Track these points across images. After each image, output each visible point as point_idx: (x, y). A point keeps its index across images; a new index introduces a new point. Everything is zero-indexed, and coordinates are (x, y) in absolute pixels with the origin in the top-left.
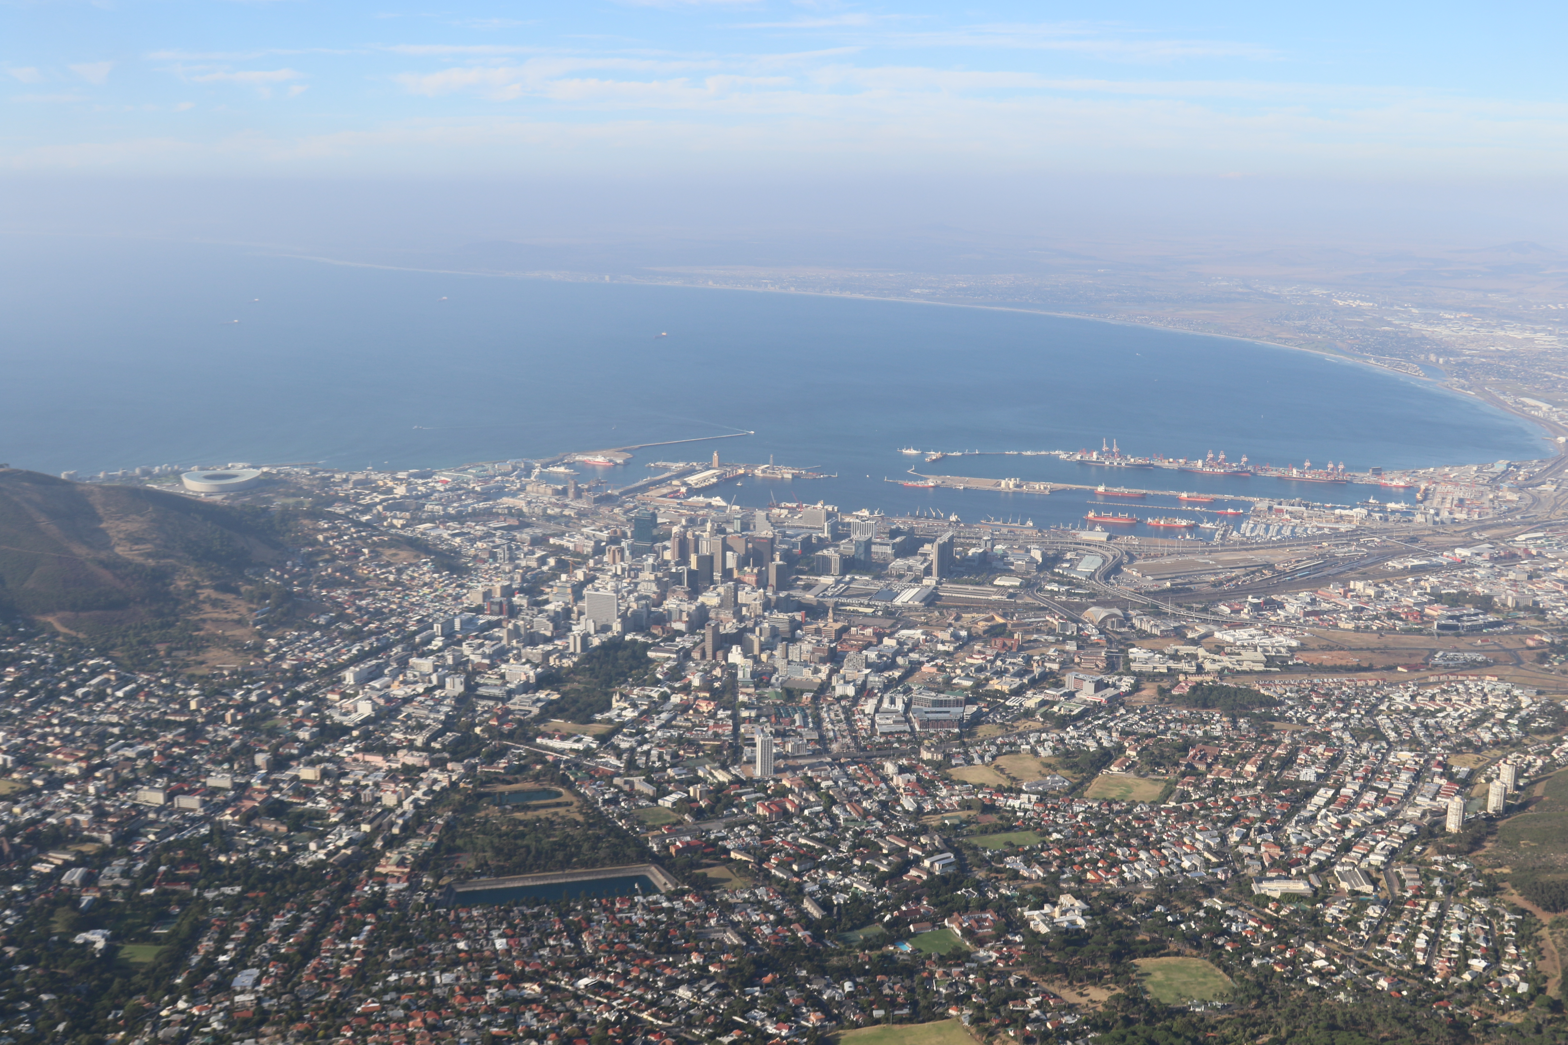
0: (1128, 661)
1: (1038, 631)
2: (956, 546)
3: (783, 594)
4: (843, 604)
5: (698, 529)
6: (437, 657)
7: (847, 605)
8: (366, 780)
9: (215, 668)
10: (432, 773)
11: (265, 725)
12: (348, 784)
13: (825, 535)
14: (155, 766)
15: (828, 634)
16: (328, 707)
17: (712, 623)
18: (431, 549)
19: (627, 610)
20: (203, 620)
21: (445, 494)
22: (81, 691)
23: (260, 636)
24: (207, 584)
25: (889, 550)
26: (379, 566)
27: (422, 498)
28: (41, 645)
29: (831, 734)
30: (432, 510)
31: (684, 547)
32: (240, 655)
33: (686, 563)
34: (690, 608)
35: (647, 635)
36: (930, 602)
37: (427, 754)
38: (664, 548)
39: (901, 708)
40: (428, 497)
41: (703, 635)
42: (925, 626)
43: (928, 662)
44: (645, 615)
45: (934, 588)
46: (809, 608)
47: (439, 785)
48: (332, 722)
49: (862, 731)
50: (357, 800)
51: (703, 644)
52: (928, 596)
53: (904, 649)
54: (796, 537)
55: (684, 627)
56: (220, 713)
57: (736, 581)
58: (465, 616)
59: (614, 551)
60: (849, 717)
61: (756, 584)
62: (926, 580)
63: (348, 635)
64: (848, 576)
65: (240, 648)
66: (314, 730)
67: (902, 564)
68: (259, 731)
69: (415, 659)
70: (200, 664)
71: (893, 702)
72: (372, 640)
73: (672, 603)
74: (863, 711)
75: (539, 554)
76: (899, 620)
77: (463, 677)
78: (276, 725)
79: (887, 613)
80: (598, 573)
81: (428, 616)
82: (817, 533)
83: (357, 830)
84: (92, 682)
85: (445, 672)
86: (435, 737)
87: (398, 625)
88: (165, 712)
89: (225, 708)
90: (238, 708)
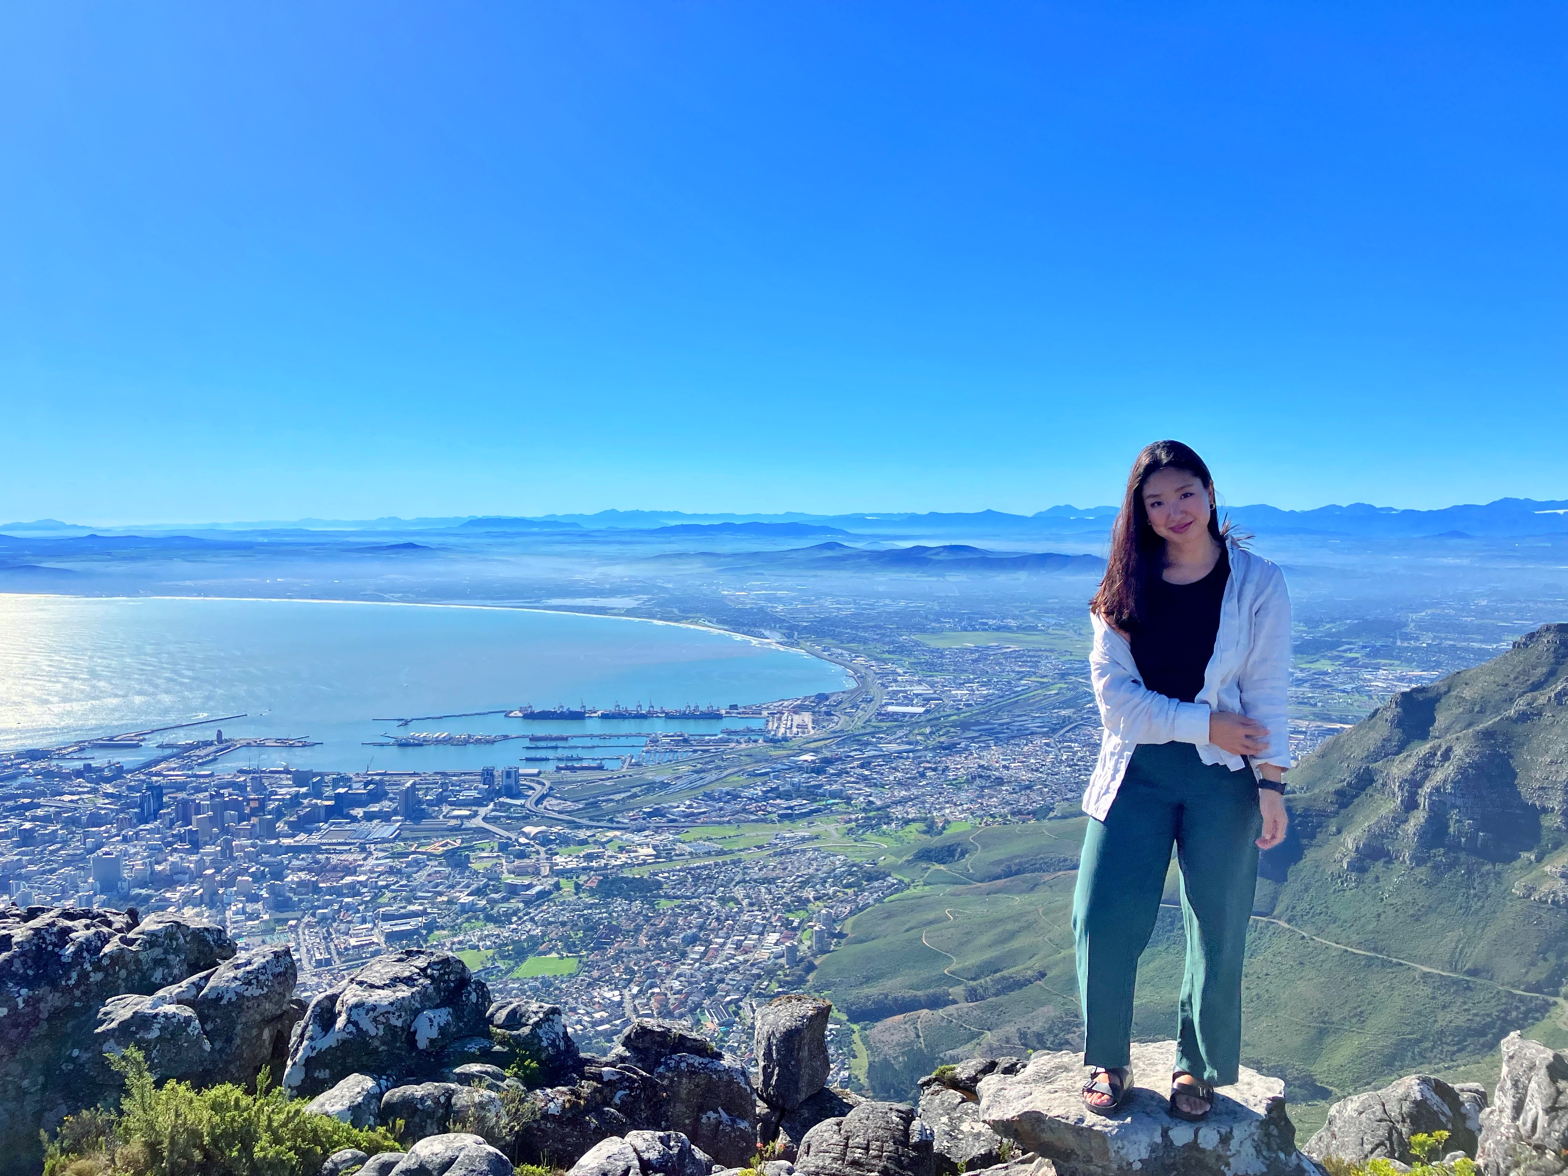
0: (552, 866)
1: (483, 850)
2: (418, 790)
3: (273, 842)
4: (324, 844)
5: (201, 796)
7: (328, 845)
13: (311, 791)
15: (311, 870)
17: (210, 872)
19: (132, 869)
25: (364, 798)
29: (311, 952)
31: (186, 811)
33: (187, 824)
34: (190, 862)
35: (150, 888)
36: (397, 836)
38: (169, 813)
39: (370, 925)
41: (202, 882)
42: (393, 856)
43: (394, 884)
44: (149, 872)
45: (400, 825)
46: (295, 851)
49: (338, 947)
51: (201, 890)
52: (395, 831)
53: (375, 876)
54: (286, 794)
55: (185, 878)
57: (232, 835)
59: (123, 820)
60: (327, 937)
61: (250, 835)
62: (394, 819)
64: (329, 822)
67: (374, 808)
71: (364, 920)
73: (174, 859)
74: (339, 930)
75: (50, 829)
76: (370, 853)
79: (362, 849)
80: (106, 840)
82: (304, 790)
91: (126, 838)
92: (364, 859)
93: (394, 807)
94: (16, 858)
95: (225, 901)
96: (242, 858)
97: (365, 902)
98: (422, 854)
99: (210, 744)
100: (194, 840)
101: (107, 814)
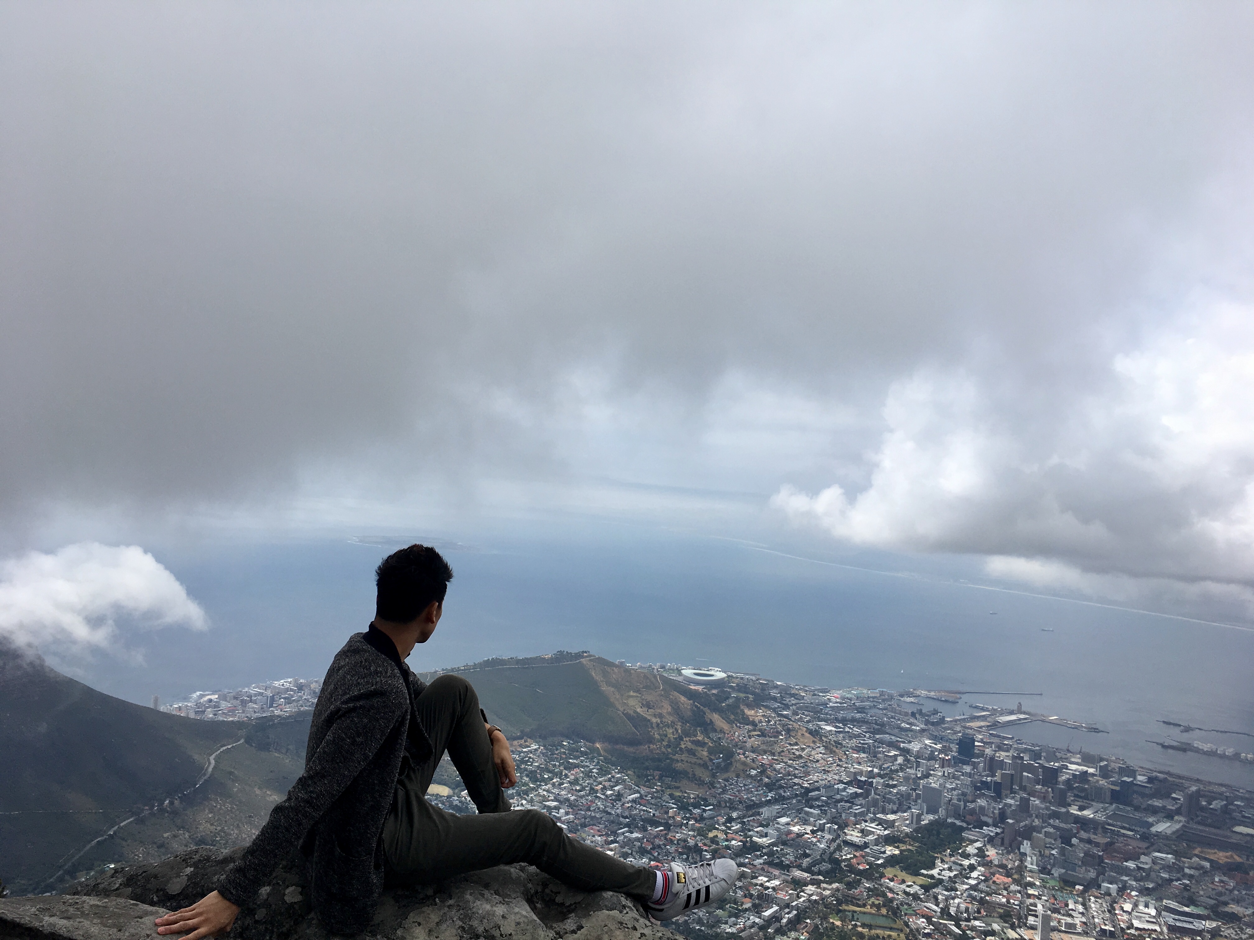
2: (1204, 796)
3: (1063, 810)
4: (1109, 825)
5: (1003, 754)
6: (821, 810)
7: (1113, 825)
8: (767, 884)
9: (686, 792)
10: (810, 889)
11: (711, 835)
12: (756, 885)
13: (1098, 773)
14: (644, 848)
15: (1097, 845)
16: (750, 831)
17: (1010, 821)
18: (823, 738)
19: (950, 801)
20: (682, 760)
21: (836, 705)
22: (609, 792)
23: (714, 776)
24: (687, 739)
25: (1147, 791)
26: (790, 744)
27: (822, 705)
28: (592, 760)
29: (1096, 920)
30: (827, 714)
31: (993, 765)
32: (701, 786)
33: (993, 775)
34: (994, 808)
35: (963, 821)
36: (1180, 835)
37: (809, 875)
38: (979, 763)
39: (1153, 912)
40: (825, 705)
41: (1003, 828)
42: (1175, 853)
43: (1177, 880)
44: (962, 807)
45: (1183, 826)
46: (1083, 823)
47: (814, 898)
48: (751, 841)
49: (1121, 923)
50: (760, 896)
51: (1003, 835)
52: (1178, 831)
53: (1157, 867)
54: (1075, 771)
55: (990, 821)
56: (685, 822)
57: (1029, 794)
58: (841, 786)
59: (943, 759)
60: (1111, 911)
61: (1044, 799)
62: (1176, 818)
63: (767, 785)
64: (1114, 806)
65: (701, 783)
66: (740, 843)
67: (1158, 803)
68: (706, 838)
69: (807, 809)
70: (677, 788)
71: (1147, 906)
72: (781, 791)
73: (982, 802)
74: (1122, 909)
75: (893, 753)
76: (1152, 844)
77: (836, 827)
78: (717, 836)
79: (1145, 837)
80: (932, 772)
81: (817, 782)
82: (1091, 770)
83: (760, 918)
84: (616, 788)
85: (825, 821)
86: (814, 864)
87: (798, 784)
88: (654, 815)
89: (688, 819)
90: (696, 821)
91: (946, 774)
92: (1147, 848)
93: (1176, 806)
94: (870, 769)
95: (1022, 850)
96: (1037, 817)
97: (1148, 889)
98: (1206, 859)
99: (1012, 713)
100: (998, 791)
101: (933, 752)
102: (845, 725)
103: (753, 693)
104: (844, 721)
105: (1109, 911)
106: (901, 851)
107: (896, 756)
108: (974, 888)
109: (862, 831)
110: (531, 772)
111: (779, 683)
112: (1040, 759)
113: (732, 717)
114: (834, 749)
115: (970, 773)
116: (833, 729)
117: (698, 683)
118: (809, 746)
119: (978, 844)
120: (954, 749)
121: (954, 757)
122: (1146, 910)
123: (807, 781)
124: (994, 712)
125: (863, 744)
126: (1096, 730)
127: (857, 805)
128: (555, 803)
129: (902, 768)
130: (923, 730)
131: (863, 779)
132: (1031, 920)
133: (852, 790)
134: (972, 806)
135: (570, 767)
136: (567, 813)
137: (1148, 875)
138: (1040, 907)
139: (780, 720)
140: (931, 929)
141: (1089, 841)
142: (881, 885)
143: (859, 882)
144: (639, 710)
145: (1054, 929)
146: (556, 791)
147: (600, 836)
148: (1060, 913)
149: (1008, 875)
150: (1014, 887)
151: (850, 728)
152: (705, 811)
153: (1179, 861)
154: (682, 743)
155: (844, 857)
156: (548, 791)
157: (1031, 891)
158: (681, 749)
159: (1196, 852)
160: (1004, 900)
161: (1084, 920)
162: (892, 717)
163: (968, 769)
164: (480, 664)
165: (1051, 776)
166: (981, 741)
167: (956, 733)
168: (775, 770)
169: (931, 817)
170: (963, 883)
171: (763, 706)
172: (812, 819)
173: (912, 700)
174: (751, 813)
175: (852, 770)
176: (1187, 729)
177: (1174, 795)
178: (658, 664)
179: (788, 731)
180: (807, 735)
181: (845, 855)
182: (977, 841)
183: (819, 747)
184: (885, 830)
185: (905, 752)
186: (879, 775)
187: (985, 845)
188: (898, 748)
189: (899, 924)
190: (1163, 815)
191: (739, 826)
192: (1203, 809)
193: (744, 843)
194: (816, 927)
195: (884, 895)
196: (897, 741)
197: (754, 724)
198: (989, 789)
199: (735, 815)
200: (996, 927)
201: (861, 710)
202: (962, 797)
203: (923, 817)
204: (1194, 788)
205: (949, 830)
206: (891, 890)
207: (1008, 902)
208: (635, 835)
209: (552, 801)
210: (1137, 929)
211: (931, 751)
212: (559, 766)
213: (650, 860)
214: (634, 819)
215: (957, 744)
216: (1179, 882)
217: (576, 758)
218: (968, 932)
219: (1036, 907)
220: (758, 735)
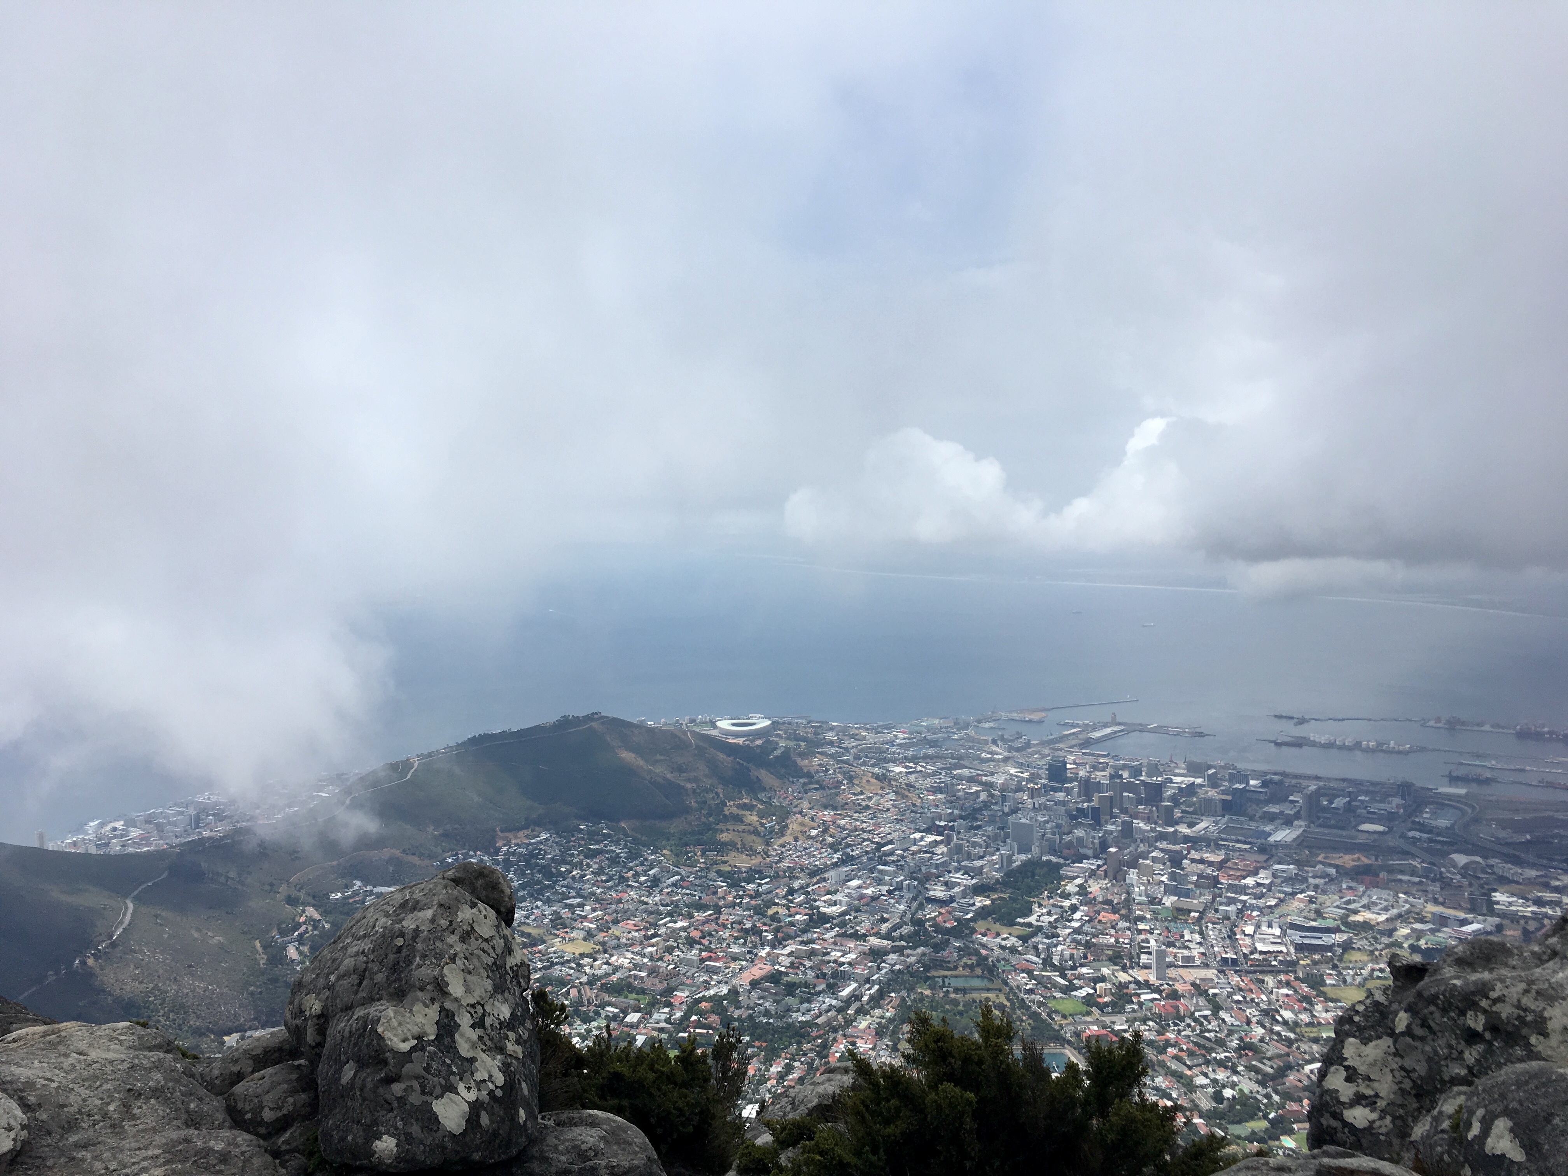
0: (1491, 903)
1: (1402, 872)
3: (1171, 830)
4: (1222, 840)
5: (1099, 774)
6: (897, 866)
7: (1227, 840)
8: (842, 959)
9: (735, 866)
10: (893, 957)
11: (770, 912)
12: (829, 962)
13: (1206, 783)
14: (692, 938)
15: (1210, 864)
16: (815, 901)
17: (1113, 850)
18: (893, 782)
19: (1043, 836)
20: (728, 830)
21: (904, 741)
22: (643, 879)
23: (768, 844)
24: (732, 803)
25: (1262, 797)
26: (855, 794)
27: (887, 743)
28: (617, 843)
29: (1216, 949)
30: (894, 753)
31: (1088, 788)
32: (753, 857)
33: (1090, 800)
34: (1094, 837)
35: (1060, 857)
36: (1300, 842)
37: (889, 942)
38: (1073, 788)
39: (1277, 931)
40: (892, 743)
41: (1105, 859)
42: (1297, 863)
43: (1301, 893)
44: (1058, 841)
45: (1304, 831)
46: (1193, 842)
47: (897, 967)
48: (818, 912)
49: (1243, 949)
50: (835, 975)
51: (1105, 867)
52: (1298, 837)
53: (1279, 881)
54: (1181, 783)
55: (1090, 852)
56: (738, 901)
57: (1131, 817)
58: (918, 835)
59: (1032, 789)
60: (1232, 936)
61: (1148, 820)
62: (1296, 823)
63: (831, 846)
64: (1227, 817)
65: (753, 853)
66: (805, 917)
67: (1274, 809)
68: (765, 916)
69: (880, 867)
70: (725, 862)
71: (1270, 926)
72: (848, 850)
73: (1079, 833)
74: (1243, 932)
75: (974, 789)
76: (1272, 856)
77: (916, 883)
78: (777, 912)
79: (1263, 850)
80: (1020, 806)
81: (890, 834)
82: (1199, 781)
83: (836, 999)
84: (650, 873)
85: (902, 878)
86: (894, 928)
87: (868, 840)
88: (700, 898)
89: (742, 897)
90: (751, 897)
91: (1037, 806)
92: (1266, 861)
93: (1295, 810)
94: (949, 811)
95: (1128, 881)
96: (1142, 841)
97: (1270, 907)
98: (1330, 865)
99: (1105, 726)
100: (1096, 817)
101: (1019, 782)
102: (916, 764)
103: (804, 739)
104: (915, 759)
105: (1229, 937)
106: (993, 901)
107: (977, 792)
108: (1077, 931)
109: (946, 884)
110: (544, 867)
111: (834, 724)
112: (1141, 776)
113: (783, 771)
114: (906, 793)
115: (1064, 801)
116: (904, 770)
117: (737, 735)
118: (877, 794)
119: (1079, 881)
120: (1044, 776)
121: (1044, 785)
122: (1270, 931)
123: (877, 834)
124: (1086, 728)
125: (940, 783)
126: (1200, 735)
127: (938, 855)
128: (579, 900)
129: (986, 805)
130: (1006, 760)
131: (943, 823)
132: (1144, 958)
133: (930, 838)
134: (1067, 838)
135: (593, 854)
136: (594, 910)
137: (1269, 890)
138: (1152, 943)
139: (840, 768)
140: (1033, 984)
141: (1202, 861)
142: (973, 942)
143: (947, 943)
144: (669, 776)
145: (1170, 965)
146: (578, 885)
147: (637, 931)
148: (1175, 946)
149: (1115, 911)
150: (1123, 924)
151: (922, 766)
152: (760, 885)
153: (1302, 870)
154: (726, 809)
155: (928, 916)
156: (567, 887)
157: (1141, 926)
158: (725, 816)
159: (1320, 858)
160: (1112, 940)
161: (1202, 950)
162: (970, 748)
163: (1060, 796)
164: (464, 743)
165: (1155, 793)
166: (1074, 763)
167: (1044, 756)
168: (839, 826)
169: (1023, 857)
170: (1065, 927)
171: (819, 753)
172: (887, 878)
173: (992, 724)
174: (815, 880)
175: (929, 815)
176: (1302, 721)
177: (1291, 798)
178: (687, 718)
179: (850, 779)
180: (873, 780)
181: (929, 914)
182: (1077, 877)
183: (888, 793)
184: (972, 878)
185: (989, 786)
186: (961, 817)
187: (1086, 881)
188: (980, 783)
189: (998, 983)
190: (1281, 821)
191: (802, 897)
192: (1325, 809)
193: (811, 916)
194: (903, 1000)
195: (977, 953)
196: (978, 775)
197: (809, 775)
198: (1086, 816)
199: (796, 885)
200: (1105, 971)
201: (933, 744)
202: (1056, 830)
203: (1014, 858)
204: (1313, 788)
205: (1045, 869)
206: (984, 946)
207: (1117, 941)
208: (679, 924)
209: (574, 897)
210: (1261, 953)
211: (1018, 781)
212: (578, 855)
213: (701, 950)
214: (677, 906)
215: (1047, 769)
216: (1304, 895)
217: (598, 842)
218: (1075, 982)
219: (1148, 942)
220: (816, 789)
